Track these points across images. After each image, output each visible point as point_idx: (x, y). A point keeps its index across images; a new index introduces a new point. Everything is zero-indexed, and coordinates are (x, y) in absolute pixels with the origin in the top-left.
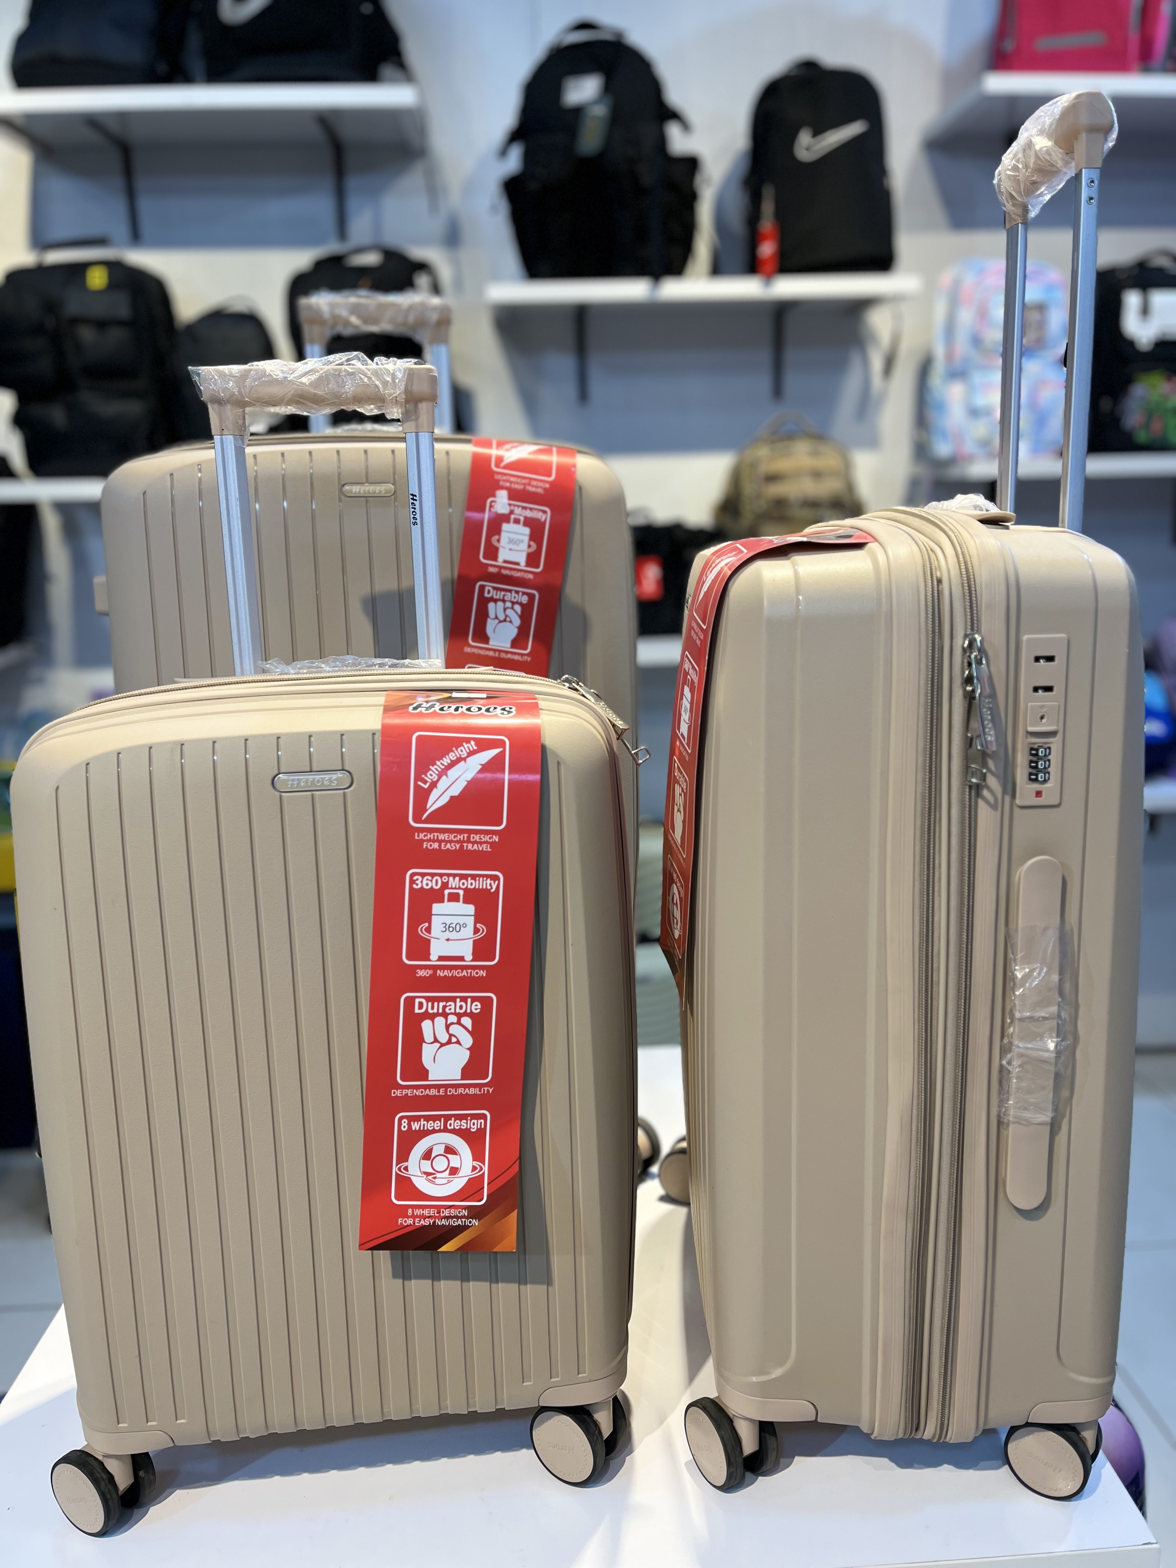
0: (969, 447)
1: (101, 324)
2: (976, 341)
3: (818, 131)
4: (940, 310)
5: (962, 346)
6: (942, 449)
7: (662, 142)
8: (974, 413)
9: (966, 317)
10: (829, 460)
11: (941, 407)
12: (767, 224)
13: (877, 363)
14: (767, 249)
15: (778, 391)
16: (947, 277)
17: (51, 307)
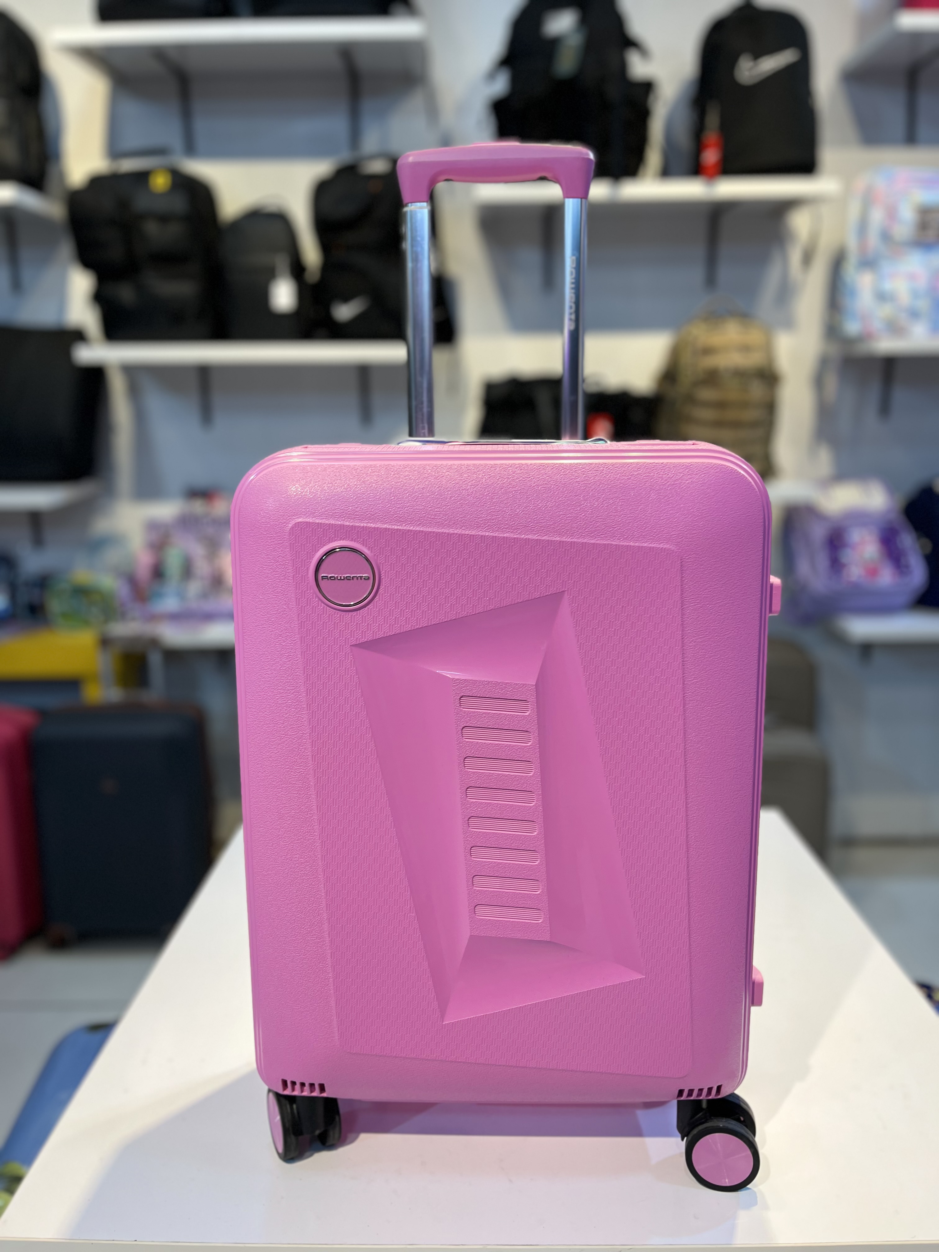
0: (877, 325)
1: (164, 219)
2: (886, 237)
3: (757, 55)
4: (854, 211)
5: (873, 240)
6: (852, 327)
7: (623, 67)
8: (882, 297)
9: (877, 216)
10: (754, 336)
11: (853, 293)
12: (712, 135)
13: (795, 256)
14: (711, 156)
15: (711, 280)
16: (861, 183)
17: (124, 204)
